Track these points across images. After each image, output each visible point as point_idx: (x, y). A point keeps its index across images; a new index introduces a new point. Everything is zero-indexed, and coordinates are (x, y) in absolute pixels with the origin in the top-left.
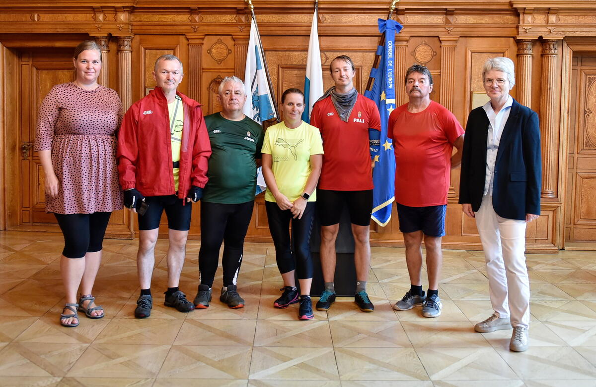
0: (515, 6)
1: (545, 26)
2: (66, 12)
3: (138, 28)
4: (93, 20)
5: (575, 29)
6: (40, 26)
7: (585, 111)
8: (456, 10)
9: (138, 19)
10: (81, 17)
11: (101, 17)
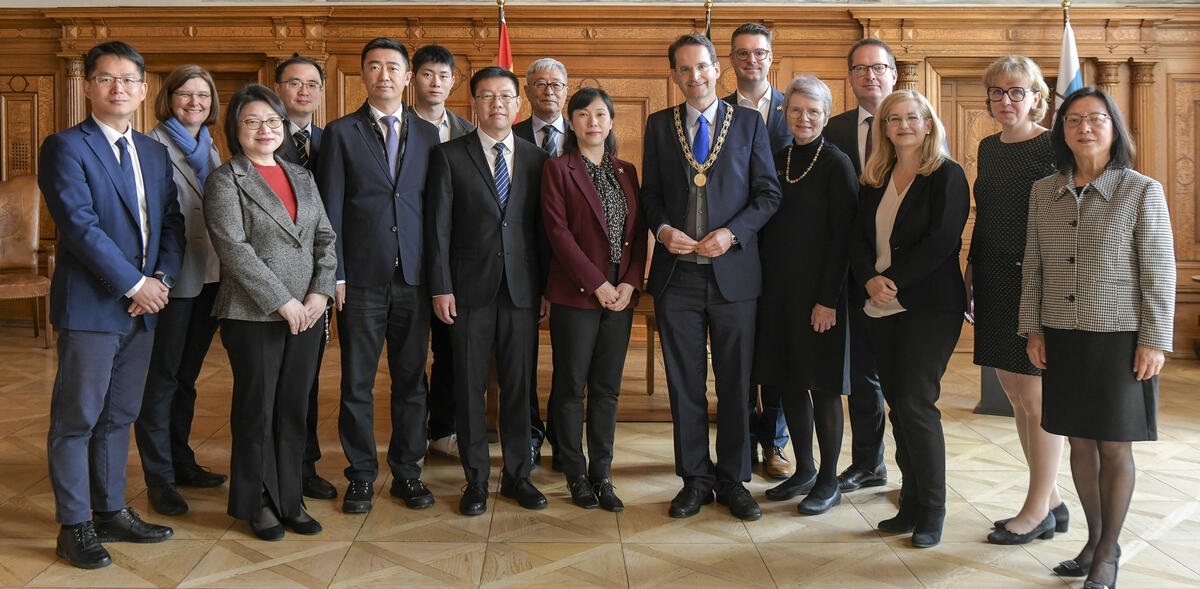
0: (855, 17)
1: (898, 44)
2: (233, 24)
3: (334, 45)
4: (270, 35)
5: (940, 47)
6: (197, 44)
7: (965, 158)
8: (776, 21)
9: (334, 33)
10: (254, 31)
11: (282, 31)
